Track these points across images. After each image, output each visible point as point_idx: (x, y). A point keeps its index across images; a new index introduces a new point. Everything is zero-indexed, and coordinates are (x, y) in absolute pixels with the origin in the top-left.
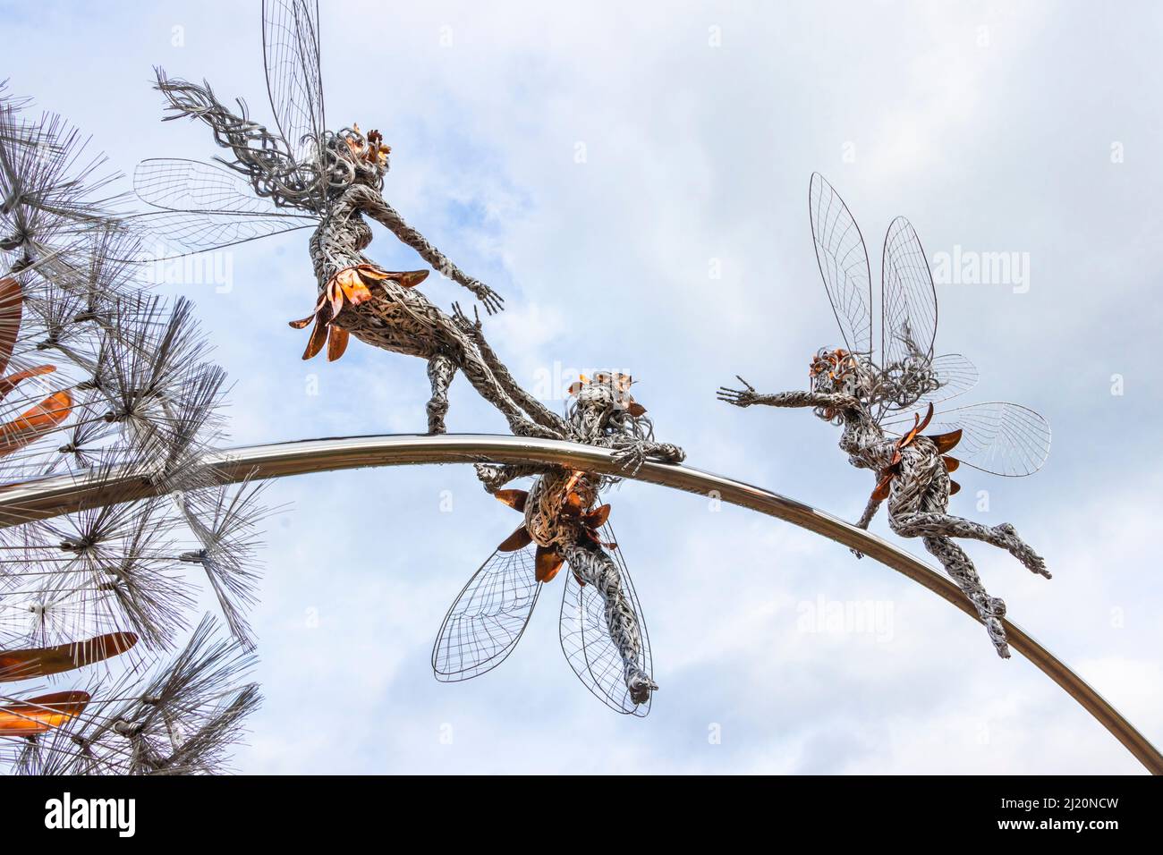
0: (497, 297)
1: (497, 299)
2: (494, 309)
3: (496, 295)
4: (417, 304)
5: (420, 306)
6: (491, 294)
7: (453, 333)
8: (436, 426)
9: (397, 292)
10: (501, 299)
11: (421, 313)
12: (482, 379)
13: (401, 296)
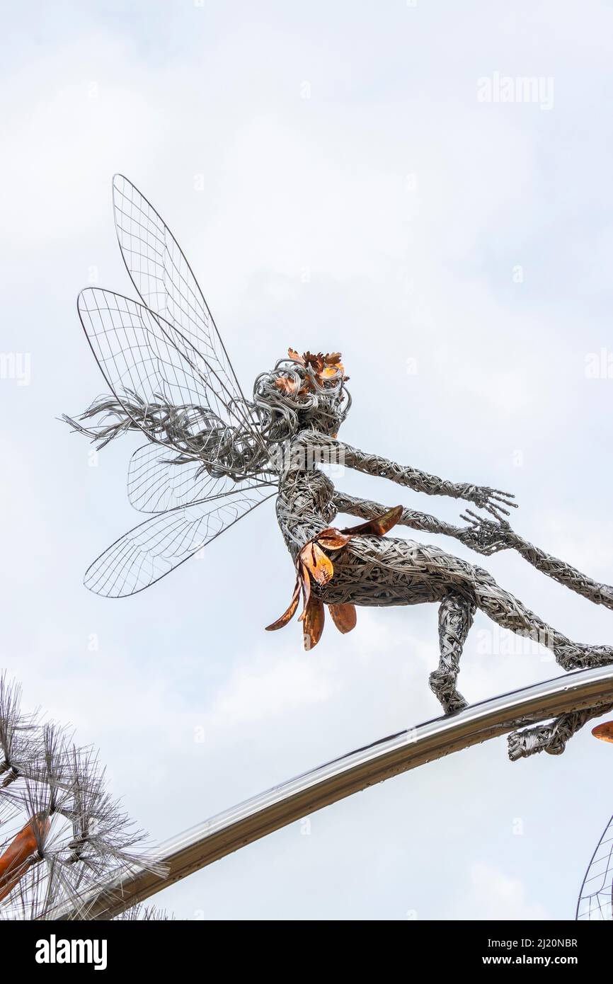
0: (504, 494)
1: (502, 497)
2: (504, 511)
3: (500, 493)
4: (395, 554)
5: (400, 556)
6: (495, 494)
7: (451, 570)
8: (453, 704)
9: (367, 550)
10: (508, 495)
11: (403, 563)
12: (503, 614)
13: (372, 553)
